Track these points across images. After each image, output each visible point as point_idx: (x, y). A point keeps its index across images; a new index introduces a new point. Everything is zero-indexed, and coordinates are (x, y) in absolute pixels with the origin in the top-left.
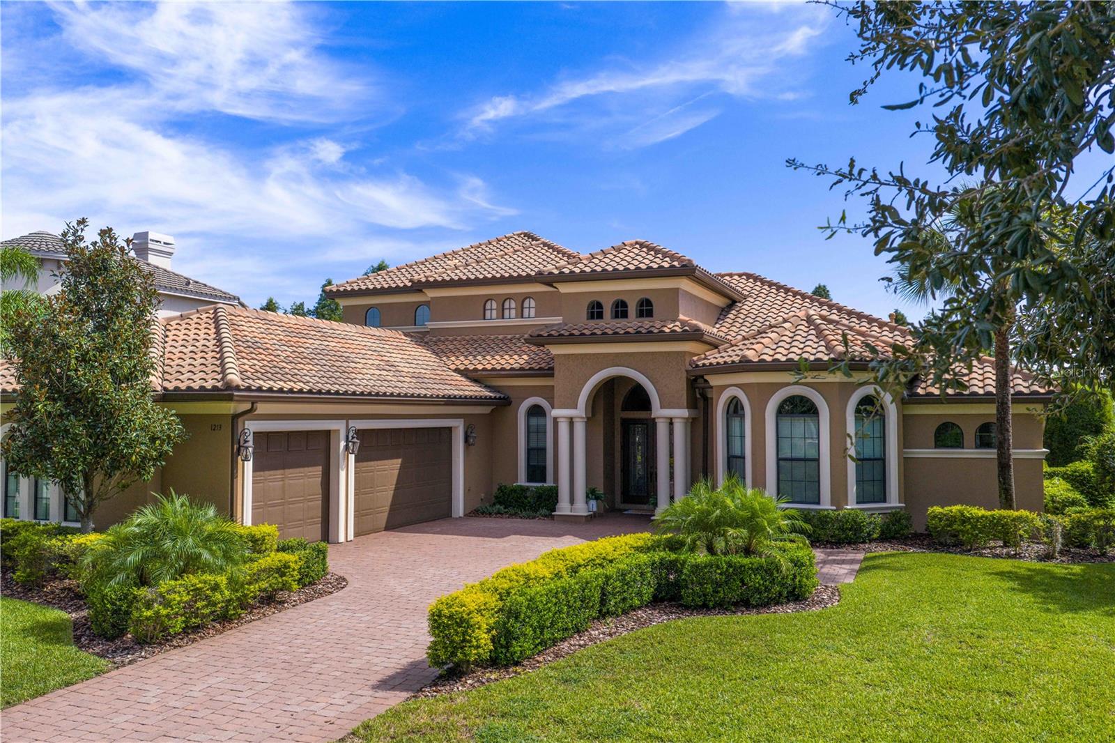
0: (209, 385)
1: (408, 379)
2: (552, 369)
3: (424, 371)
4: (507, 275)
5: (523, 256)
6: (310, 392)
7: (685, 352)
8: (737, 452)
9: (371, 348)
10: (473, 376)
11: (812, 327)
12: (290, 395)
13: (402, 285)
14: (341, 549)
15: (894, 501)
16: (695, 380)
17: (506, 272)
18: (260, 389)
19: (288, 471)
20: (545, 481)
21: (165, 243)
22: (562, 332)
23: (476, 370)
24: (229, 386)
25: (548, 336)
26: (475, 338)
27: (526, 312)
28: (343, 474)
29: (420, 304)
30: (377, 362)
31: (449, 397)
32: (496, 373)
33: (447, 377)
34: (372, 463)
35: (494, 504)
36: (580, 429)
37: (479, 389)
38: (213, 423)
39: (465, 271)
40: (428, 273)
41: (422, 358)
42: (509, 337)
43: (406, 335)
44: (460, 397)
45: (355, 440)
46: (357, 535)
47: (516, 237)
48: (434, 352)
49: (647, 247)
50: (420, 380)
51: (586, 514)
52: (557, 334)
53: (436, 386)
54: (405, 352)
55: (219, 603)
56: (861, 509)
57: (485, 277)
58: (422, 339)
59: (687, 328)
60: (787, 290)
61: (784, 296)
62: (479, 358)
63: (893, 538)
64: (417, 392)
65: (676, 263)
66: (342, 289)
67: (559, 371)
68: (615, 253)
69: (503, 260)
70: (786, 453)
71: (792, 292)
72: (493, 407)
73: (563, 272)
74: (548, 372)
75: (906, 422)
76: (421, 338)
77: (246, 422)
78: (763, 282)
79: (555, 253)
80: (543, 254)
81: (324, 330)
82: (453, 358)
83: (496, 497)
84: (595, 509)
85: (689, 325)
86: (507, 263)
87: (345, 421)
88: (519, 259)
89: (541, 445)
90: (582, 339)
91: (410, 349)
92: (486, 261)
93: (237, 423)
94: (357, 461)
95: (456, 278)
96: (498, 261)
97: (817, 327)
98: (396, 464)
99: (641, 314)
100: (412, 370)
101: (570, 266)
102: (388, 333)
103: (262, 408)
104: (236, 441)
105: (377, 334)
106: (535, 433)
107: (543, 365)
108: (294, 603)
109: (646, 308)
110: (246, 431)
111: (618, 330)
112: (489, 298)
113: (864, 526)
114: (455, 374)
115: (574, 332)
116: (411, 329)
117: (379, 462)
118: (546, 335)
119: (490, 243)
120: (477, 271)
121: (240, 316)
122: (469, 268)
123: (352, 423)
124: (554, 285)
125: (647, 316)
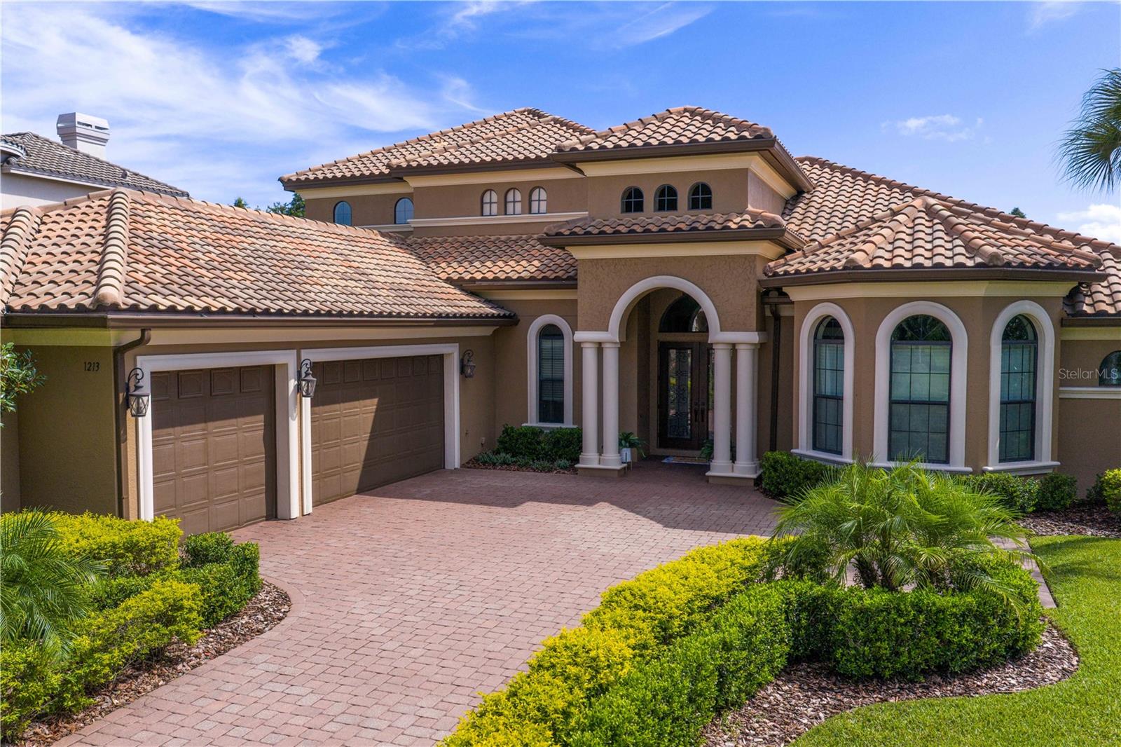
0: (71, 304)
1: (384, 293)
2: (574, 278)
3: (405, 281)
4: (510, 158)
5: (530, 135)
6: (238, 311)
7: (755, 256)
8: (828, 389)
9: (336, 251)
10: (470, 288)
11: (936, 221)
12: (206, 317)
13: (377, 172)
14: (293, 529)
15: (1045, 459)
16: (766, 293)
17: (509, 154)
18: (154, 309)
19: (211, 425)
20: (562, 421)
21: (97, 127)
22: (589, 229)
23: (473, 280)
24: (102, 306)
25: (571, 234)
26: (470, 239)
27: (535, 206)
28: (294, 425)
29: (401, 197)
30: (343, 269)
31: (440, 316)
32: (499, 283)
33: (437, 289)
34: (337, 406)
35: (498, 452)
36: (611, 357)
37: (478, 305)
38: (88, 359)
39: (457, 154)
40: (409, 157)
41: (403, 264)
42: (514, 237)
43: (383, 235)
44: (455, 316)
45: (310, 378)
46: (316, 504)
47: (518, 115)
48: (419, 257)
49: (700, 114)
50: (401, 293)
51: (619, 467)
52: (582, 232)
53: (422, 302)
54: (382, 257)
55: (38, 698)
56: (1006, 471)
57: (483, 161)
58: (404, 241)
59: (760, 222)
60: (867, 178)
61: (864, 185)
62: (477, 264)
63: (1050, 510)
64: (396, 309)
65: (746, 134)
66: (303, 178)
67: (584, 281)
68: (658, 124)
69: (504, 140)
70: (902, 393)
71: (873, 180)
72: (495, 328)
73: (591, 148)
74: (570, 282)
75: (1065, 351)
76: (402, 239)
77: (139, 358)
78: (833, 168)
79: (571, 131)
80: (555, 133)
81: (273, 227)
82: (444, 265)
83: (501, 442)
84: (629, 459)
85: (764, 219)
86: (509, 143)
87: (295, 351)
88: (525, 139)
89: (557, 375)
90: (616, 238)
91: (387, 253)
92: (483, 142)
93: (123, 359)
94: (313, 405)
95: (446, 162)
96: (498, 141)
97: (944, 221)
98: (371, 405)
99: (694, 205)
100: (390, 280)
101: (599, 141)
102: (359, 232)
103: (158, 337)
104: (122, 386)
105: (346, 233)
106: (549, 359)
107: (560, 274)
108: (194, 661)
109: (702, 197)
110: (139, 371)
111: (665, 226)
112: (489, 188)
113: (1017, 496)
114: (448, 286)
115: (606, 229)
116: (389, 228)
117: (347, 405)
118: (568, 232)
119: (486, 122)
120: (472, 153)
121: (149, 204)
122: (462, 150)
123: (305, 354)
124: (578, 165)
125: (703, 207)
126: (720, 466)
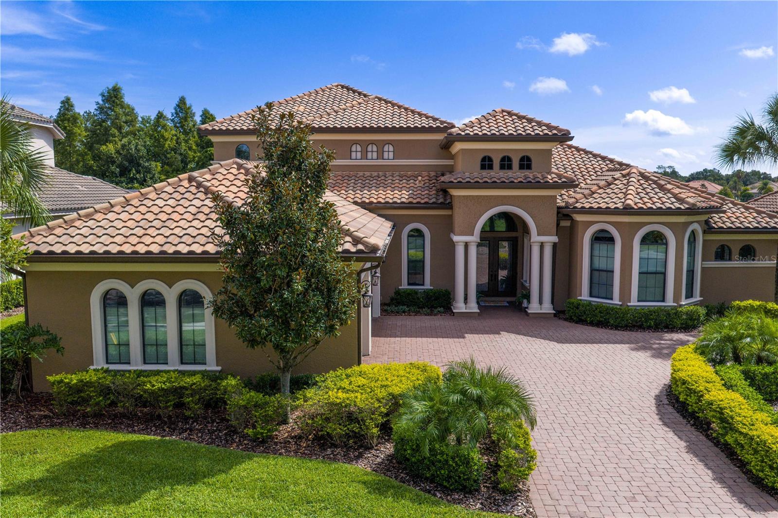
4: (374, 125)
7: (556, 196)
15: (698, 297)
22: (468, 180)
23: (365, 203)
24: (374, 250)
25: (458, 182)
26: (345, 173)
27: (386, 155)
36: (473, 251)
42: (375, 174)
51: (477, 311)
52: (464, 181)
57: (357, 127)
65: (556, 132)
69: (355, 111)
89: (419, 258)
90: (477, 185)
92: (341, 111)
95: (331, 126)
96: (352, 111)
99: (522, 167)
101: (469, 129)
106: (414, 249)
109: (526, 163)
111: (504, 179)
112: (353, 143)
115: (477, 180)
120: (343, 120)
125: (527, 169)
126: (534, 307)
